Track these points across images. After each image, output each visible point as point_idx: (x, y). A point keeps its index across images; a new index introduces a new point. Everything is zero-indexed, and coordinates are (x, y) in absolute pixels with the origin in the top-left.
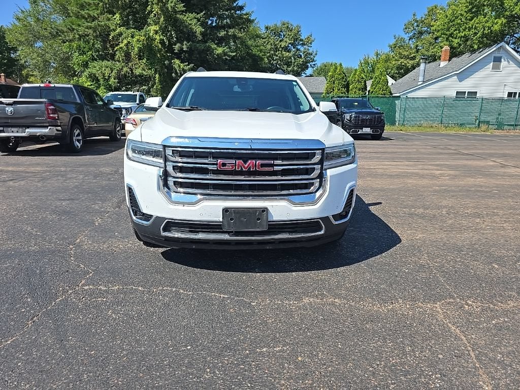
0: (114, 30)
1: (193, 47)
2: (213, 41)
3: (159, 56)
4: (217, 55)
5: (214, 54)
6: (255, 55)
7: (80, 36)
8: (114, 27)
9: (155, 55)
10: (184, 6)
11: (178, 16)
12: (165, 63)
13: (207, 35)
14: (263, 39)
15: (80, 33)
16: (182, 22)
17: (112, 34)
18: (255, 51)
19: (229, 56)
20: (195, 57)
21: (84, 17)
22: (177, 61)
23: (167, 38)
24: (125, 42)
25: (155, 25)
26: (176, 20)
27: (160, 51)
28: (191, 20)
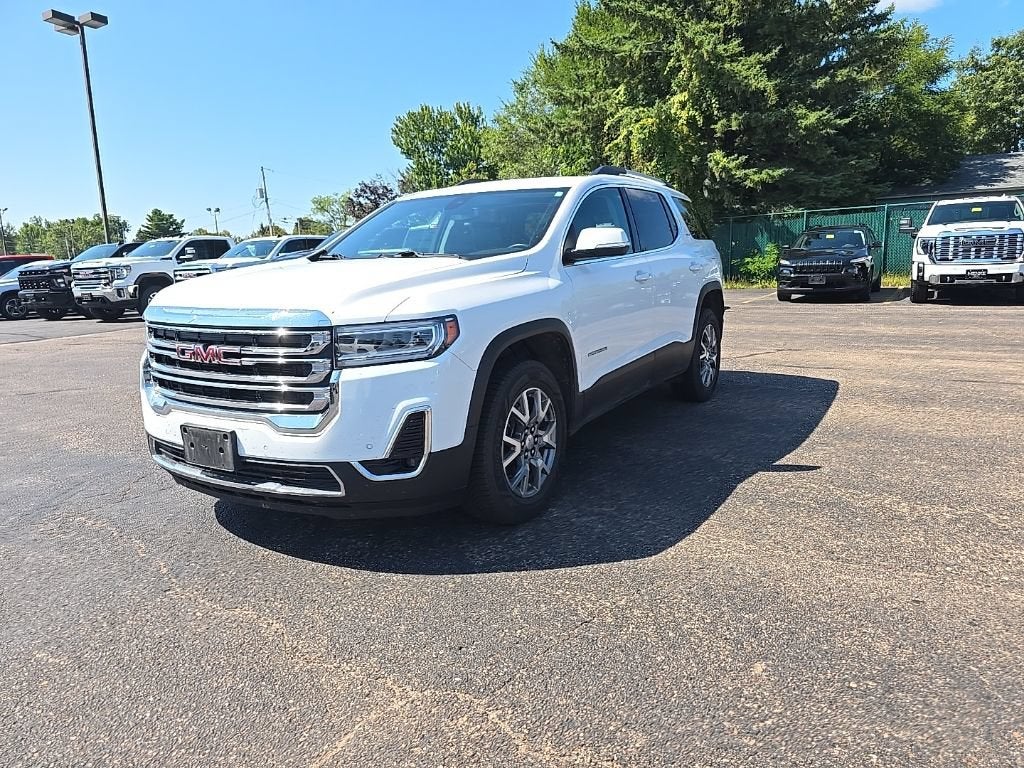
0: (612, 115)
1: (752, 122)
2: (802, 101)
3: (681, 148)
4: (804, 130)
5: (800, 128)
6: (927, 113)
7: (562, 135)
8: (613, 110)
9: (675, 148)
10: (739, 45)
11: (727, 66)
12: (693, 160)
13: (789, 92)
14: (987, 70)
15: (562, 129)
16: (732, 75)
17: (608, 122)
18: (929, 104)
19: (835, 127)
20: (759, 140)
21: (568, 102)
22: (718, 155)
23: (702, 113)
24: (624, 132)
25: (681, 92)
26: (722, 74)
27: (684, 139)
28: (749, 69)
